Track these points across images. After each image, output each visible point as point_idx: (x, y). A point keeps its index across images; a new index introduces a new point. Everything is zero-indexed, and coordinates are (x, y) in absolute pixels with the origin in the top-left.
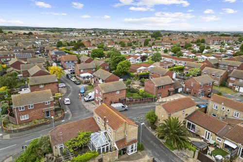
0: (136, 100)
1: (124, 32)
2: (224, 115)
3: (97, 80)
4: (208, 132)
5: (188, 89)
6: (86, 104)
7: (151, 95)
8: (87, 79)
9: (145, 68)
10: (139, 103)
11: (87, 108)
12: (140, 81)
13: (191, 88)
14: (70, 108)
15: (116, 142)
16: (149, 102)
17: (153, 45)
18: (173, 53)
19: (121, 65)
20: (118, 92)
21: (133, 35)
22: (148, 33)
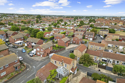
0: (58, 50)
1: (18, 15)
2: (96, 49)
3: (30, 44)
4: (95, 57)
5: (74, 42)
6: (32, 58)
7: (63, 47)
8: (20, 44)
9: (49, 34)
10: (59, 51)
11: (35, 59)
12: (52, 41)
13: (76, 41)
14: (25, 62)
15: (71, 70)
16: (63, 50)
17: (41, 23)
18: (54, 26)
19: (39, 34)
20: (50, 48)
21: (25, 17)
22: (32, 16)
